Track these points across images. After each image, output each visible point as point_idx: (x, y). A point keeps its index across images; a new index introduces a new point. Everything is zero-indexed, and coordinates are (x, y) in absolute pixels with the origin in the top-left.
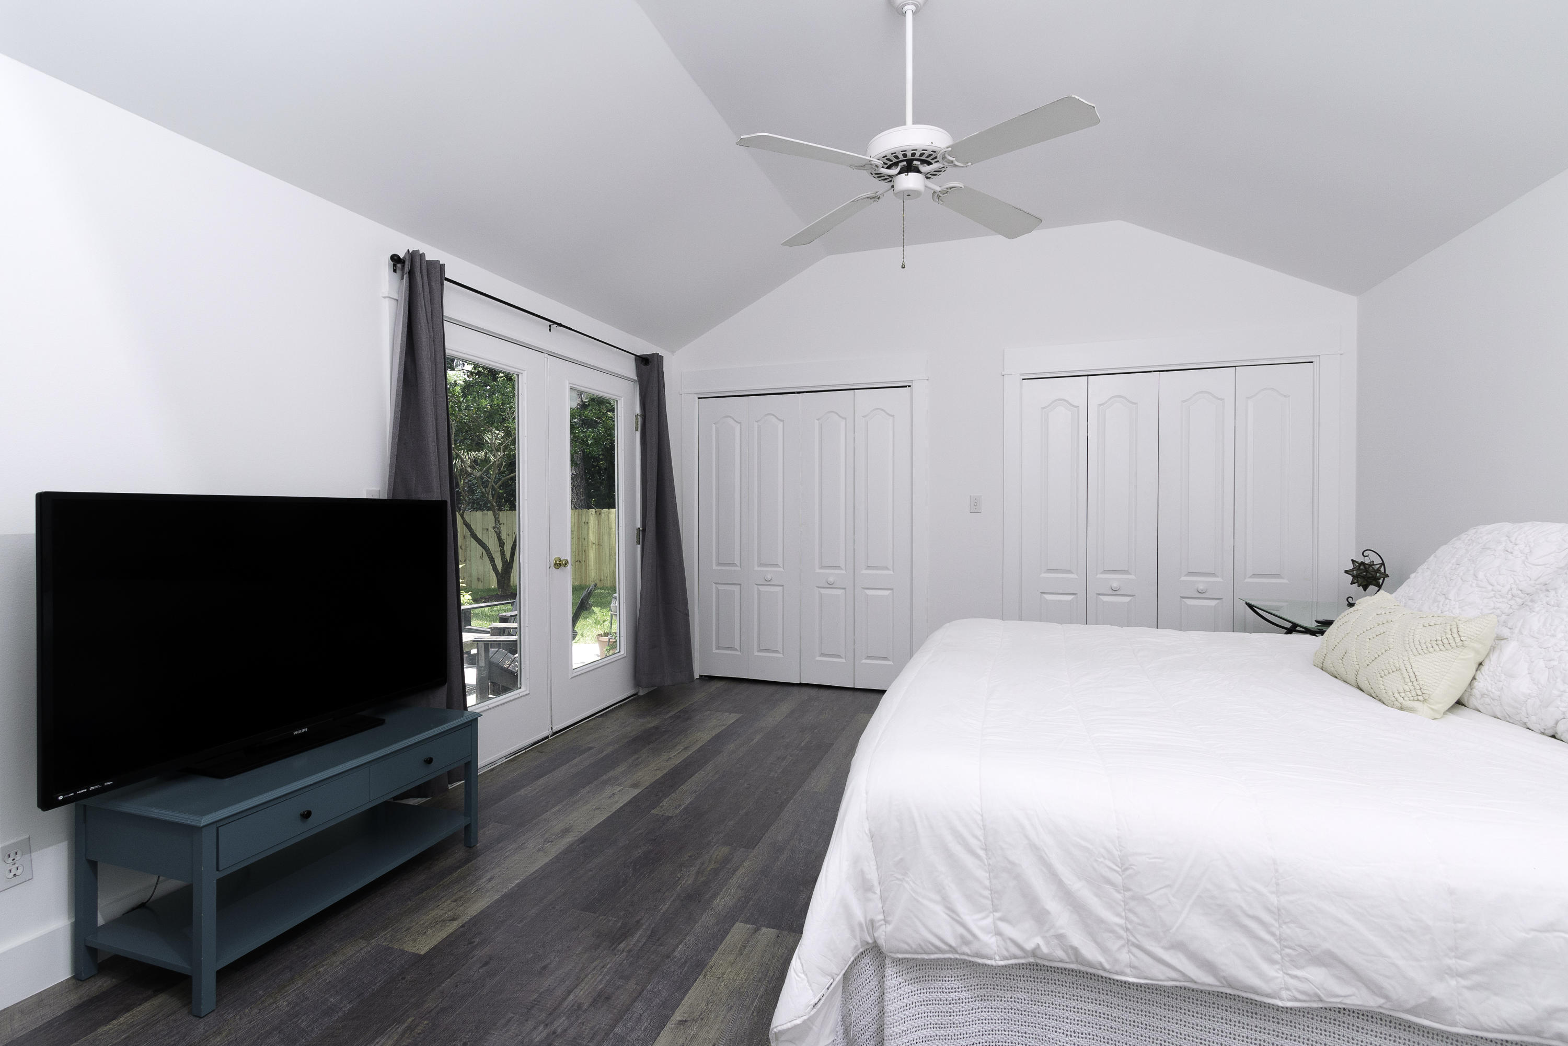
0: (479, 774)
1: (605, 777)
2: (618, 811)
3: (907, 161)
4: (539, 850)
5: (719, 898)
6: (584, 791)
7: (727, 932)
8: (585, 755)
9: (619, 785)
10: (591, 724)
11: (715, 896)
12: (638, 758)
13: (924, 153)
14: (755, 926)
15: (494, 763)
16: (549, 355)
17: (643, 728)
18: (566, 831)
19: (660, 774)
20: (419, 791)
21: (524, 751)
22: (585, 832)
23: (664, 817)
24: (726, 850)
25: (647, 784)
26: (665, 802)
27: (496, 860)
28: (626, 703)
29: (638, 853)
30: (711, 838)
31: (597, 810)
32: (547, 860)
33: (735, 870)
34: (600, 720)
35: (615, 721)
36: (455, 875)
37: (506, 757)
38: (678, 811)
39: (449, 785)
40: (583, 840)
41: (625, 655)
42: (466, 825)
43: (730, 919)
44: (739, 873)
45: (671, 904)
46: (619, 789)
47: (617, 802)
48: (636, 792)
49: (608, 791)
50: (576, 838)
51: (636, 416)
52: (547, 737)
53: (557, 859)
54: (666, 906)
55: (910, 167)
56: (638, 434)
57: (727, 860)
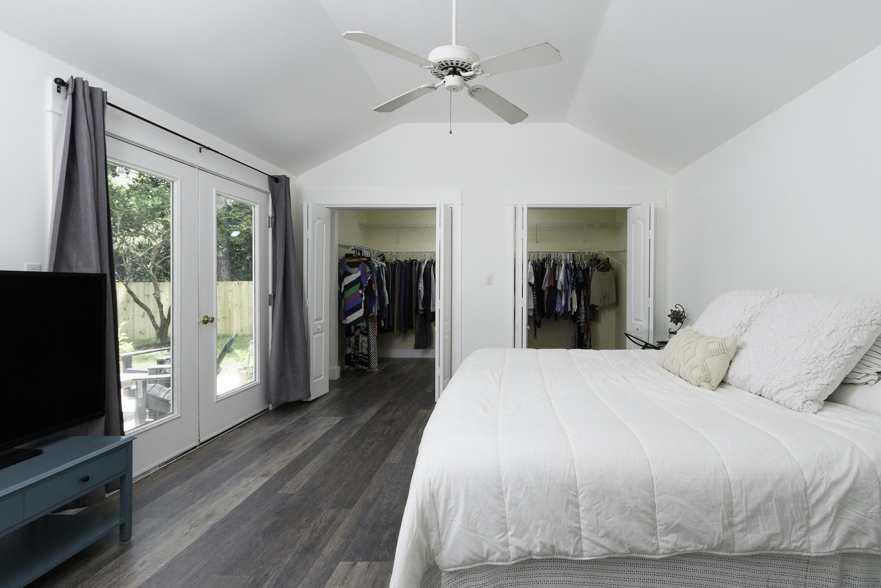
0: (133, 482)
1: (241, 472)
2: (252, 495)
3: (453, 67)
4: (186, 534)
5: (327, 547)
6: (225, 484)
7: (333, 570)
8: (226, 458)
9: (253, 476)
10: (232, 434)
11: (324, 546)
12: (268, 455)
13: (463, 64)
14: (353, 562)
15: (148, 472)
16: (199, 169)
17: (272, 433)
18: (209, 516)
19: (284, 465)
20: (77, 504)
21: (176, 460)
22: (225, 515)
23: (287, 495)
24: (332, 512)
25: (275, 472)
26: (288, 484)
27: (149, 548)
28: (260, 416)
29: (268, 523)
30: (322, 505)
31: (235, 497)
32: (193, 540)
33: (339, 525)
34: (239, 429)
35: (251, 430)
36: (110, 565)
37: (159, 466)
38: (298, 489)
39: (106, 494)
40: (223, 521)
41: (259, 382)
42: (121, 524)
43: (336, 560)
44: (342, 527)
45: (291, 558)
46: (253, 479)
47: (251, 488)
48: (266, 479)
49: (244, 482)
50: (218, 520)
51: (269, 218)
52: (195, 447)
53: (201, 539)
54: (289, 560)
55: (454, 72)
56: (270, 230)
57: (333, 519)
